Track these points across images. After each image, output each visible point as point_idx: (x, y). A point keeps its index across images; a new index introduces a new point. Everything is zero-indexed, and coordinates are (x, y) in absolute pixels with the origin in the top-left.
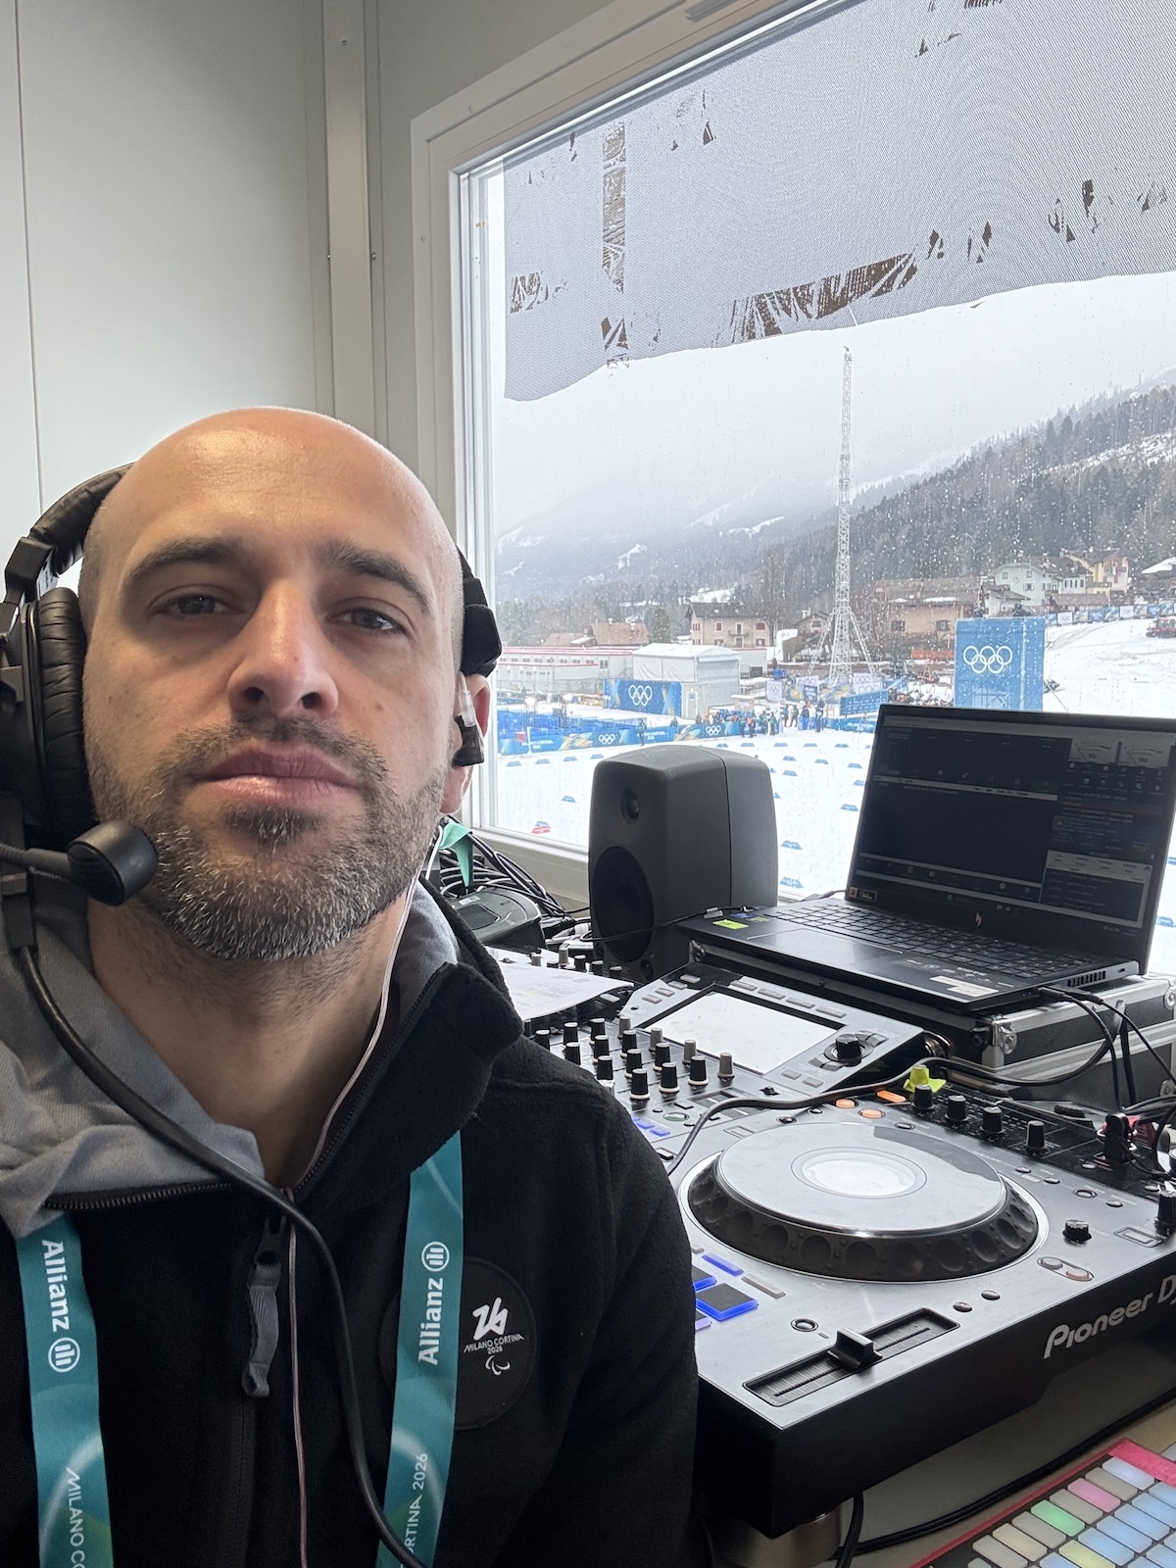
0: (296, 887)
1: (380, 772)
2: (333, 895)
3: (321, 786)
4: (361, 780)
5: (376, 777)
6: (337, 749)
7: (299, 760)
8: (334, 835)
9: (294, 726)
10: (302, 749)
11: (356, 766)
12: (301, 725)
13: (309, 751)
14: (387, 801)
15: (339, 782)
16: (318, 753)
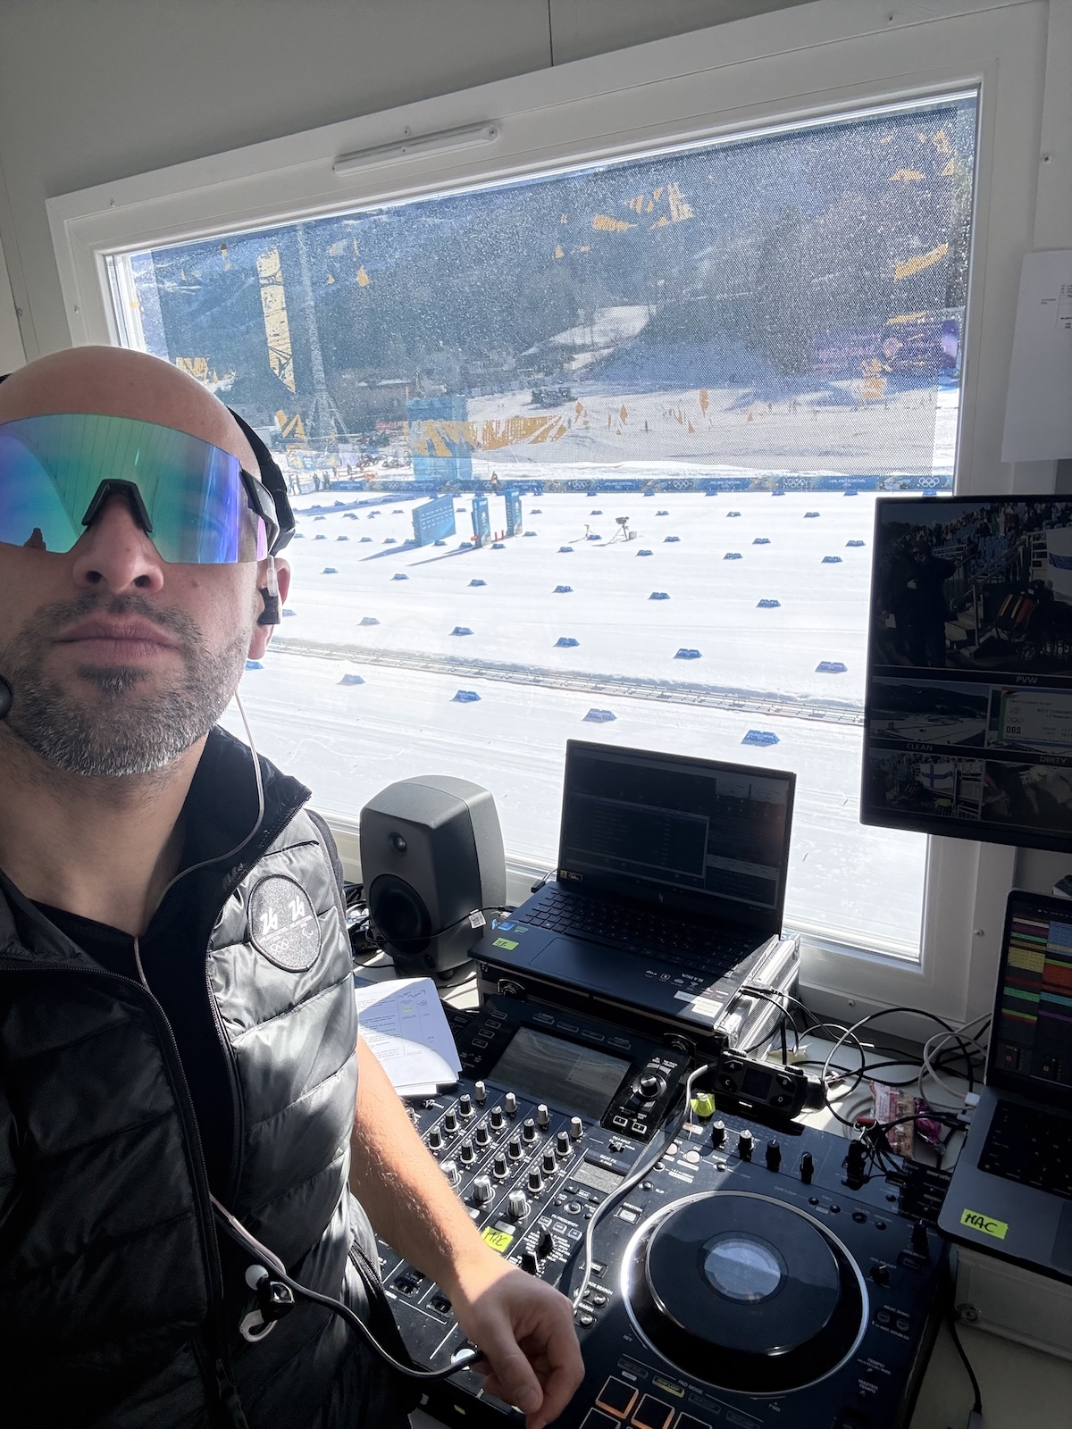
0: (132, 725)
1: (196, 636)
2: (162, 729)
3: (149, 647)
4: (181, 642)
5: (193, 640)
6: (161, 619)
7: (132, 628)
8: (160, 685)
9: (127, 600)
10: (134, 618)
11: (177, 630)
12: (134, 600)
13: (140, 620)
14: (201, 658)
15: (163, 644)
16: (146, 621)
